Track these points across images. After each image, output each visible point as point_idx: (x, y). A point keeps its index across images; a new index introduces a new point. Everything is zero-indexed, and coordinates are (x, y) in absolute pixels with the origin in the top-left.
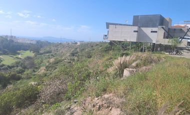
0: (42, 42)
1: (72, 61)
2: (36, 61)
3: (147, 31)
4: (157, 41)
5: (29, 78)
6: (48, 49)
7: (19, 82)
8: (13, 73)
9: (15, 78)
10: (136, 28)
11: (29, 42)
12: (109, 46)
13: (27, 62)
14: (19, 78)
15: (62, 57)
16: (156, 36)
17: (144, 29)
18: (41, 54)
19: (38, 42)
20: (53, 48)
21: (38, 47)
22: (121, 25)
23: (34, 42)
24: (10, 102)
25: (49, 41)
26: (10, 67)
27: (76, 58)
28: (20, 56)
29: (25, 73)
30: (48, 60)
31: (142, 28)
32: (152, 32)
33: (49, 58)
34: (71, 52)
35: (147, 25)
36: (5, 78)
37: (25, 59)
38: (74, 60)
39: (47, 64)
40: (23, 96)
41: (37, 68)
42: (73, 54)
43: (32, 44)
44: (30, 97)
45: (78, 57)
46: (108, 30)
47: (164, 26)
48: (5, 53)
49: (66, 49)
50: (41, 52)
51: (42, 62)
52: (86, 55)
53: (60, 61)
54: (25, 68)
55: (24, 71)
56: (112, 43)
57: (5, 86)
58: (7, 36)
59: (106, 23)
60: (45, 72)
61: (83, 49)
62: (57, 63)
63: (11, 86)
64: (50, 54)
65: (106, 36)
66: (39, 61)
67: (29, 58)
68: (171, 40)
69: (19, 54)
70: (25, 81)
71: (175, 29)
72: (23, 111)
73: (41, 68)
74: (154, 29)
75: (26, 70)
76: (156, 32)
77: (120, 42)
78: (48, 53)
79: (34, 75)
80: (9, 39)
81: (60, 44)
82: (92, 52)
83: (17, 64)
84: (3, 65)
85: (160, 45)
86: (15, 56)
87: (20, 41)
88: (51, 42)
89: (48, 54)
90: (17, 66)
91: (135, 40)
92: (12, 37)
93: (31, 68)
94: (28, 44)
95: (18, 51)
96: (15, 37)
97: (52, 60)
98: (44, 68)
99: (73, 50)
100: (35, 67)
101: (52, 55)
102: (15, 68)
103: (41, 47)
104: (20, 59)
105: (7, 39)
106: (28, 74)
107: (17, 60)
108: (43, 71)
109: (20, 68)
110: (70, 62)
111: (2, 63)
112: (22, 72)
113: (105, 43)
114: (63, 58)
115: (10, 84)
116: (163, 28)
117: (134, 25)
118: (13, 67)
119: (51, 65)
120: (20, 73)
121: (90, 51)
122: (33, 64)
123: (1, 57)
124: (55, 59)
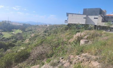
0: (26, 25)
1: (45, 36)
2: (23, 36)
3: (92, 17)
4: (98, 24)
5: (20, 45)
6: (30, 29)
7: (14, 48)
8: (10, 42)
9: (12, 45)
10: (85, 16)
11: (19, 25)
13: (18, 36)
14: (14, 46)
15: (38, 33)
16: (97, 21)
17: (90, 17)
18: (26, 31)
19: (24, 24)
20: (33, 28)
21: (24, 27)
22: (76, 14)
23: (22, 25)
24: (11, 59)
25: (30, 24)
26: (8, 39)
27: (47, 34)
28: (13, 33)
29: (17, 42)
30: (30, 35)
31: (89, 16)
32: (94, 18)
33: (31, 34)
35: (92, 15)
36: (5, 45)
37: (17, 34)
38: (46, 35)
39: (30, 37)
41: (24, 40)
42: (45, 32)
43: (21, 26)
45: (48, 33)
46: (68, 17)
47: (102, 15)
48: (5, 31)
49: (41, 29)
51: (27, 36)
52: (53, 32)
53: (38, 36)
54: (17, 39)
55: (17, 41)
56: (69, 25)
57: (6, 50)
58: (6, 21)
59: (67, 13)
60: (29, 42)
61: (51, 29)
62: (36, 37)
64: (31, 31)
65: (66, 21)
66: (25, 35)
67: (19, 34)
68: (106, 23)
69: (13, 31)
70: (17, 47)
71: (108, 17)
72: (19, 64)
74: (96, 17)
75: (18, 41)
76: (97, 18)
77: (75, 24)
78: (30, 31)
79: (23, 44)
81: (37, 26)
82: (56, 30)
83: (12, 37)
84: (4, 38)
85: (100, 26)
86: (11, 33)
87: (13, 24)
88: (32, 25)
89: (30, 32)
90: (13, 39)
91: (84, 23)
92: (9, 21)
93: (20, 39)
94: (18, 26)
95: (13, 30)
96: (10, 22)
97: (33, 35)
98: (28, 39)
99: (45, 29)
100: (23, 39)
101: (33, 32)
102: (11, 40)
103: (26, 27)
105: (6, 23)
106: (19, 43)
107: (12, 35)
108: (28, 41)
110: (44, 36)
111: (3, 37)
113: (65, 25)
114: (39, 34)
115: (9, 49)
116: (101, 16)
117: (84, 14)
118: (10, 39)
119: (32, 38)
120: (14, 42)
121: (56, 29)
122: (22, 37)
123: (3, 33)
124: (35, 34)
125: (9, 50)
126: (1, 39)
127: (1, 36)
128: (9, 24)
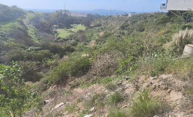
0: (92, 16)
1: (121, 35)
2: (87, 35)
5: (81, 50)
6: (98, 22)
7: (73, 53)
8: (68, 45)
9: (70, 50)
11: (81, 16)
12: (167, 17)
13: (79, 36)
14: (73, 51)
15: (111, 30)
18: (92, 27)
19: (89, 15)
20: (103, 21)
21: (89, 20)
23: (85, 16)
24: (67, 71)
26: (65, 40)
27: (126, 32)
28: (73, 30)
29: (78, 46)
30: (98, 33)
33: (99, 31)
34: (121, 25)
36: (61, 49)
37: (78, 32)
38: (124, 34)
39: (97, 38)
40: (76, 66)
41: (88, 41)
42: (123, 28)
43: (84, 18)
44: (82, 68)
45: (128, 30)
48: (61, 27)
49: (115, 22)
50: (92, 25)
51: (92, 35)
52: (138, 28)
53: (110, 35)
54: (78, 41)
55: (77, 44)
56: (170, 14)
57: (61, 57)
58: (61, 10)
60: (95, 45)
61: (135, 22)
62: (107, 37)
63: (67, 57)
64: (100, 27)
65: (164, 5)
66: (90, 34)
67: (81, 31)
69: (72, 27)
70: (78, 53)
72: (77, 80)
73: (92, 41)
75: (79, 43)
77: (182, 12)
78: (98, 26)
79: (86, 48)
80: (63, 13)
81: (110, 16)
83: (71, 37)
84: (59, 38)
86: (69, 30)
87: (73, 15)
88: (101, 15)
89: (97, 28)
90: (71, 39)
92: (66, 11)
93: (83, 41)
95: (72, 25)
96: (68, 11)
97: (101, 34)
98: (94, 41)
99: (123, 22)
100: (87, 41)
101: (102, 29)
103: (92, 20)
104: (73, 32)
105: (61, 14)
106: (80, 47)
107: (70, 34)
108: (93, 44)
109: (73, 41)
110: (120, 36)
111: (59, 36)
112: (75, 44)
113: (162, 13)
114: (112, 32)
115: (66, 55)
118: (68, 40)
119: (101, 39)
120: (73, 45)
121: (143, 23)
122: (85, 38)
123: (57, 30)
124: (105, 33)
125: (66, 57)
126: (55, 39)
127: (56, 35)
128: (66, 15)
